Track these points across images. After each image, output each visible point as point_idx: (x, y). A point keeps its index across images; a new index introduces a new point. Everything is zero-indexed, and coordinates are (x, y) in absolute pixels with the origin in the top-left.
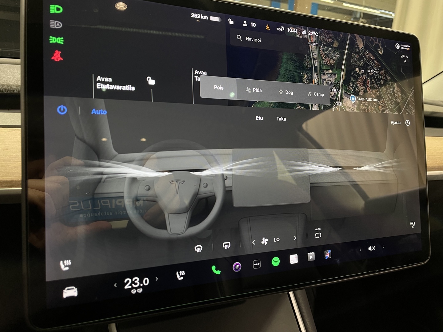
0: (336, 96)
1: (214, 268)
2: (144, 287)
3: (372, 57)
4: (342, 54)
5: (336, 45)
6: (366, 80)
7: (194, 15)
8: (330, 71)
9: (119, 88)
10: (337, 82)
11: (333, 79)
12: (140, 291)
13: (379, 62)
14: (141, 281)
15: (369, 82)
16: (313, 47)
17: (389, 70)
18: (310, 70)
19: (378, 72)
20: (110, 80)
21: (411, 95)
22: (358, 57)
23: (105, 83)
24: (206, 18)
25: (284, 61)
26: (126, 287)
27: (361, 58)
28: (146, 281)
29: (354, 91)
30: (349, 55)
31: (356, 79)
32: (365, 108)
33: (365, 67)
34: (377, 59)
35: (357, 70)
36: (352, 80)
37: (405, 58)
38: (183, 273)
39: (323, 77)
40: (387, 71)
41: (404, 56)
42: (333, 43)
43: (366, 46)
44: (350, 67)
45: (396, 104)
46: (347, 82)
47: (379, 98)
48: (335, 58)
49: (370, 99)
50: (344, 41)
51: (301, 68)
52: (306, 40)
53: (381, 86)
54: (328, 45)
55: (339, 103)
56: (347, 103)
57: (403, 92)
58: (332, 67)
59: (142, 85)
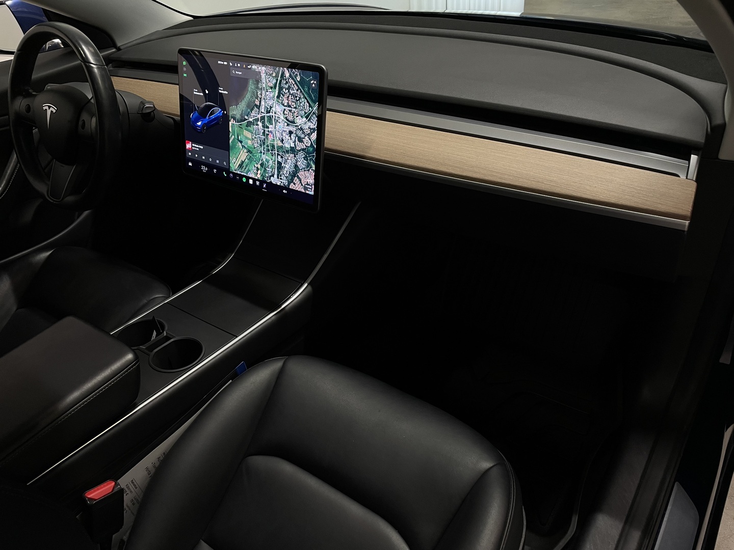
0: (273, 104)
1: (224, 173)
3: (294, 83)
4: (277, 80)
5: (274, 75)
6: (288, 97)
7: (219, 62)
8: (271, 90)
9: (199, 94)
10: (274, 97)
11: (272, 95)
12: (205, 171)
13: (298, 86)
14: (205, 168)
15: (290, 97)
16: (263, 76)
17: (303, 91)
18: (261, 89)
19: (296, 92)
20: (197, 90)
21: (315, 108)
22: (285, 82)
23: (196, 92)
24: (222, 63)
25: (250, 84)
26: (202, 168)
27: (287, 83)
29: (282, 103)
30: (281, 81)
31: (283, 95)
32: (287, 113)
33: (289, 88)
34: (296, 83)
35: (284, 90)
36: (281, 96)
37: (313, 83)
38: (216, 171)
39: (267, 93)
40: (301, 92)
41: (313, 82)
42: (272, 74)
43: (290, 76)
44: (281, 89)
45: (305, 113)
46: (278, 97)
47: (295, 108)
48: (273, 83)
49: (290, 109)
50: (278, 73)
51: (257, 88)
52: (260, 72)
53: (297, 101)
54: (270, 75)
55: (274, 109)
56: (278, 109)
57: (310, 106)
58: (271, 88)
59: (204, 93)
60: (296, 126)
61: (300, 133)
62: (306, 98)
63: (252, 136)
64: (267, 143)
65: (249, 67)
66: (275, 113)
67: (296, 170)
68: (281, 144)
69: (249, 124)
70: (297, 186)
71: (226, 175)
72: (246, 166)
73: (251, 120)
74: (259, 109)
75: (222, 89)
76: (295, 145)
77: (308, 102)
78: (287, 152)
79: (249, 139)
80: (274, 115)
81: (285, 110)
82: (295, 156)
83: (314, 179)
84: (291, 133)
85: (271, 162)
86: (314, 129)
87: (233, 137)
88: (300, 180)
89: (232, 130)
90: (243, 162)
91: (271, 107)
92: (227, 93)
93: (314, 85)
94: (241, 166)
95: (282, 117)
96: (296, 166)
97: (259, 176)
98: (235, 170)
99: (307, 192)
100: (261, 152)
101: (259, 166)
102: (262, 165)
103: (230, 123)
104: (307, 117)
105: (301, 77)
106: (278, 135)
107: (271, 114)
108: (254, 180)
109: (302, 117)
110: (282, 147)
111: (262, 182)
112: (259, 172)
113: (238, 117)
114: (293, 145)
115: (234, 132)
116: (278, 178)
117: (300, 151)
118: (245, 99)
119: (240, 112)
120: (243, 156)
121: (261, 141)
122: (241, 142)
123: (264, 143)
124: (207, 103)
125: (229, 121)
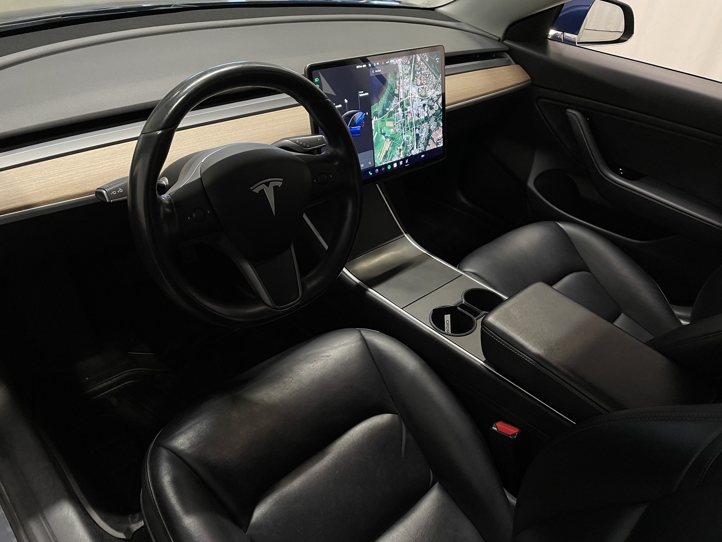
0: (409, 88)
1: (370, 172)
3: (424, 64)
4: (411, 67)
5: (409, 63)
7: (358, 67)
8: (407, 77)
10: (410, 81)
11: (408, 81)
13: (427, 66)
15: (422, 77)
16: (400, 66)
18: (399, 78)
19: (426, 71)
21: (440, 79)
22: (417, 66)
24: (361, 66)
25: (390, 77)
27: (419, 66)
29: (416, 84)
30: (414, 66)
31: (417, 77)
32: (421, 91)
33: (420, 71)
34: (425, 64)
35: (417, 72)
36: (415, 78)
39: (404, 80)
40: (430, 69)
42: (407, 62)
43: (421, 59)
44: (415, 72)
45: (434, 85)
46: (413, 80)
47: (426, 84)
48: (409, 70)
49: (423, 86)
50: (412, 59)
51: (396, 79)
52: (397, 64)
53: (427, 78)
54: (406, 64)
55: (410, 92)
56: (413, 90)
57: (436, 78)
58: (407, 74)
59: (343, 103)
60: (428, 98)
61: (431, 103)
62: (433, 74)
63: (394, 123)
64: (407, 123)
65: (387, 63)
66: (412, 95)
67: (430, 134)
68: (418, 118)
69: (391, 114)
70: (432, 146)
71: (371, 174)
72: (390, 154)
73: (392, 109)
74: (398, 97)
75: (362, 92)
76: (428, 114)
77: (435, 76)
78: (423, 122)
79: (391, 128)
80: (411, 96)
81: (419, 88)
82: (428, 123)
83: (443, 133)
84: (424, 105)
85: (411, 138)
86: (440, 95)
87: (377, 133)
88: (433, 140)
89: (375, 127)
90: (387, 152)
91: (408, 91)
92: (368, 94)
93: (438, 61)
94: (385, 156)
95: (417, 96)
96: (430, 130)
97: (402, 156)
98: (381, 163)
99: (438, 146)
100: (402, 134)
101: (401, 147)
102: (403, 145)
103: (373, 122)
104: (434, 88)
105: (429, 58)
106: (415, 112)
107: (408, 97)
108: (398, 162)
109: (431, 89)
110: (418, 120)
111: (404, 160)
112: (402, 151)
113: (380, 112)
114: (426, 115)
115: (377, 131)
116: (417, 148)
117: (431, 117)
118: (386, 93)
119: (382, 107)
120: (387, 145)
121: (401, 124)
122: (384, 134)
123: (404, 125)
124: (347, 113)
125: (372, 120)
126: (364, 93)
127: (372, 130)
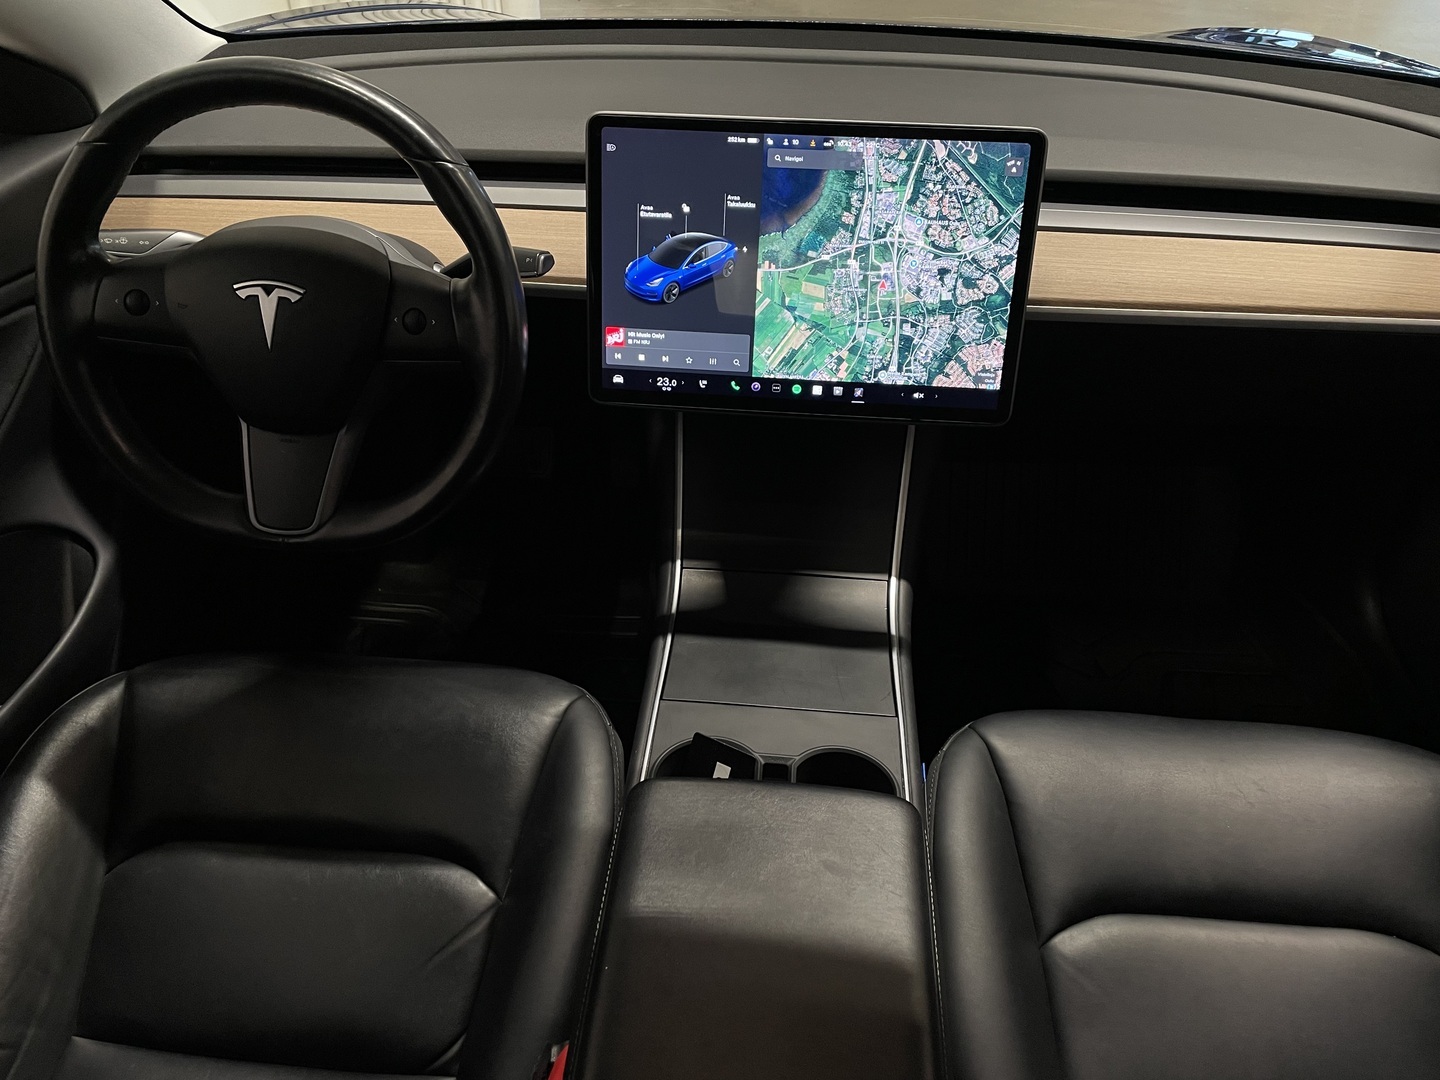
0: (895, 219)
1: (733, 383)
2: (672, 387)
3: (959, 169)
4: (911, 167)
5: (903, 155)
6: (941, 199)
7: (731, 139)
8: (891, 189)
9: (658, 215)
10: (899, 203)
11: (893, 200)
12: (669, 389)
13: (970, 174)
14: (670, 382)
15: (946, 200)
16: (870, 160)
17: (983, 183)
18: (863, 189)
19: (963, 187)
20: (652, 208)
21: (1015, 215)
22: (934, 169)
23: (647, 211)
24: (743, 140)
25: (830, 180)
26: (659, 384)
27: (939, 170)
28: (674, 383)
29: (922, 213)
30: (922, 168)
31: (928, 197)
32: (936, 233)
33: (943, 182)
34: (965, 169)
35: (931, 185)
36: (921, 197)
37: (1015, 165)
38: (705, 382)
39: (879, 197)
41: (1013, 162)
42: (898, 154)
43: (950, 155)
44: (920, 182)
45: (988, 227)
46: (912, 201)
47: (960, 220)
48: (900, 173)
49: (946, 223)
50: (915, 151)
51: (851, 187)
52: (860, 154)
53: (966, 204)
54: (891, 157)
55: (898, 228)
56: (909, 228)
57: (1001, 211)
58: (893, 184)
59: (677, 212)
60: (960, 257)
61: (969, 270)
62: (991, 197)
63: (826, 292)
64: (872, 300)
65: (826, 144)
66: (900, 236)
67: (953, 347)
68: (915, 299)
69: (820, 267)
70: (954, 379)
71: (738, 388)
72: (806, 359)
73: (826, 258)
74: (853, 232)
75: (737, 198)
76: (954, 295)
77: (996, 204)
78: (932, 312)
79: (818, 300)
80: (896, 240)
81: (929, 226)
82: (951, 320)
83: (1005, 358)
84: (943, 272)
85: (881, 340)
86: (1009, 259)
87: (768, 300)
88: (965, 366)
89: (765, 285)
90: (794, 353)
91: (888, 226)
92: (753, 206)
93: (1014, 170)
94: (788, 361)
95: (920, 243)
96: (954, 338)
97: (843, 376)
98: (770, 373)
99: (982, 387)
100: (853, 324)
101: (845, 354)
102: (853, 351)
103: (760, 272)
104: (990, 236)
105: (980, 155)
106: (906, 281)
107: (888, 239)
108: (828, 386)
109: (977, 236)
110: (915, 305)
111: (849, 387)
112: (845, 365)
113: (787, 254)
114: (947, 296)
115: (769, 293)
116: (900, 369)
117: (967, 306)
118: (811, 215)
119: (794, 244)
120: (797, 337)
121: (853, 300)
122: (791, 309)
123: (862, 304)
124: (686, 235)
125: (756, 267)
126: (742, 201)
127: (755, 289)
